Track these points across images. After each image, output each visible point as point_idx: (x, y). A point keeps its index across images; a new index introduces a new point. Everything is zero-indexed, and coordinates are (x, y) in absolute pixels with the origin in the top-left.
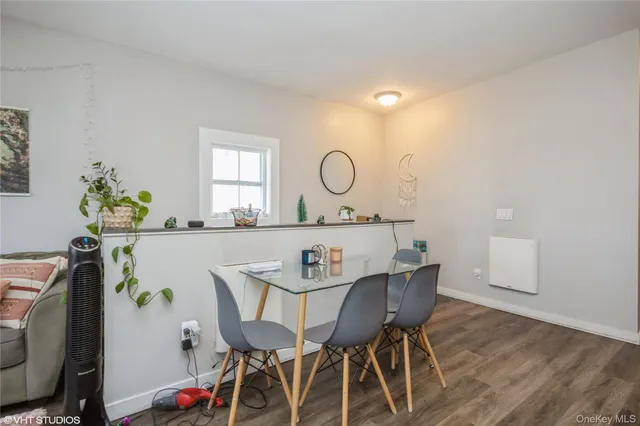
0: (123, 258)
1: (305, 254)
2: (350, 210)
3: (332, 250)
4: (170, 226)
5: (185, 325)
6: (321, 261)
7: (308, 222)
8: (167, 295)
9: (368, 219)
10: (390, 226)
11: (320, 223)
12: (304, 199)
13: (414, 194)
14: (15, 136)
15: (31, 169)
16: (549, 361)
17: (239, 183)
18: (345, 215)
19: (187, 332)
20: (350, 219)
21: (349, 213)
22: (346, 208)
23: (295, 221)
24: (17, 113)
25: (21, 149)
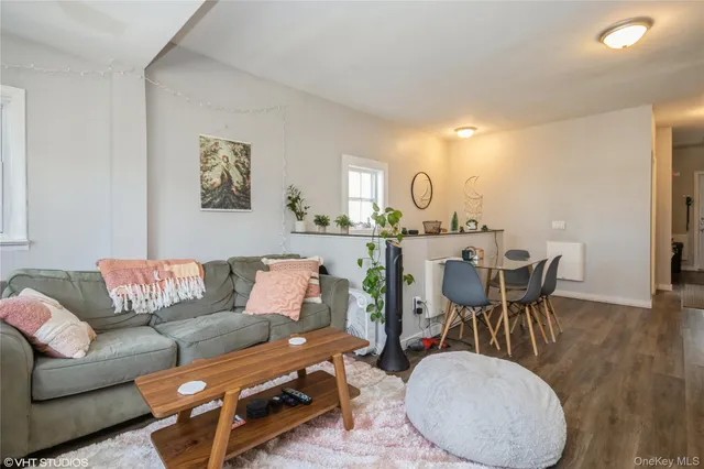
2: (475, 222)
4: (404, 233)
5: (417, 298)
10: (494, 234)
13: (480, 209)
14: (243, 164)
15: (252, 190)
16: (607, 318)
17: (361, 200)
19: (420, 302)
22: (471, 221)
24: (244, 146)
25: (247, 174)
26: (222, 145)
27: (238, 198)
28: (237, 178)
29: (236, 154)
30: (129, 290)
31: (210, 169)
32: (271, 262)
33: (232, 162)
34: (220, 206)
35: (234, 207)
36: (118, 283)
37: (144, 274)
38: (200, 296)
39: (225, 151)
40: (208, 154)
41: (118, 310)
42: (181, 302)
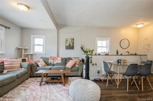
0: (91, 59)
1: (118, 60)
2: (128, 52)
3: (124, 60)
4: (96, 54)
5: (98, 69)
6: (122, 62)
7: (119, 55)
8: (96, 64)
9: (133, 54)
10: (140, 56)
11: (121, 55)
12: (118, 50)
13: (148, 48)
14: (73, 42)
17: (102, 47)
18: (127, 53)
19: (98, 70)
20: (128, 54)
21: (128, 53)
22: (127, 52)
23: (116, 54)
24: (73, 39)
25: (73, 43)
26: (69, 39)
27: (72, 48)
28: (71, 44)
29: (71, 40)
30: (51, 60)
31: (67, 43)
32: (73, 59)
33: (71, 42)
34: (68, 49)
35: (71, 49)
36: (50, 59)
37: (53, 59)
38: (60, 63)
39: (70, 40)
40: (67, 41)
41: (49, 63)
42: (58, 63)
